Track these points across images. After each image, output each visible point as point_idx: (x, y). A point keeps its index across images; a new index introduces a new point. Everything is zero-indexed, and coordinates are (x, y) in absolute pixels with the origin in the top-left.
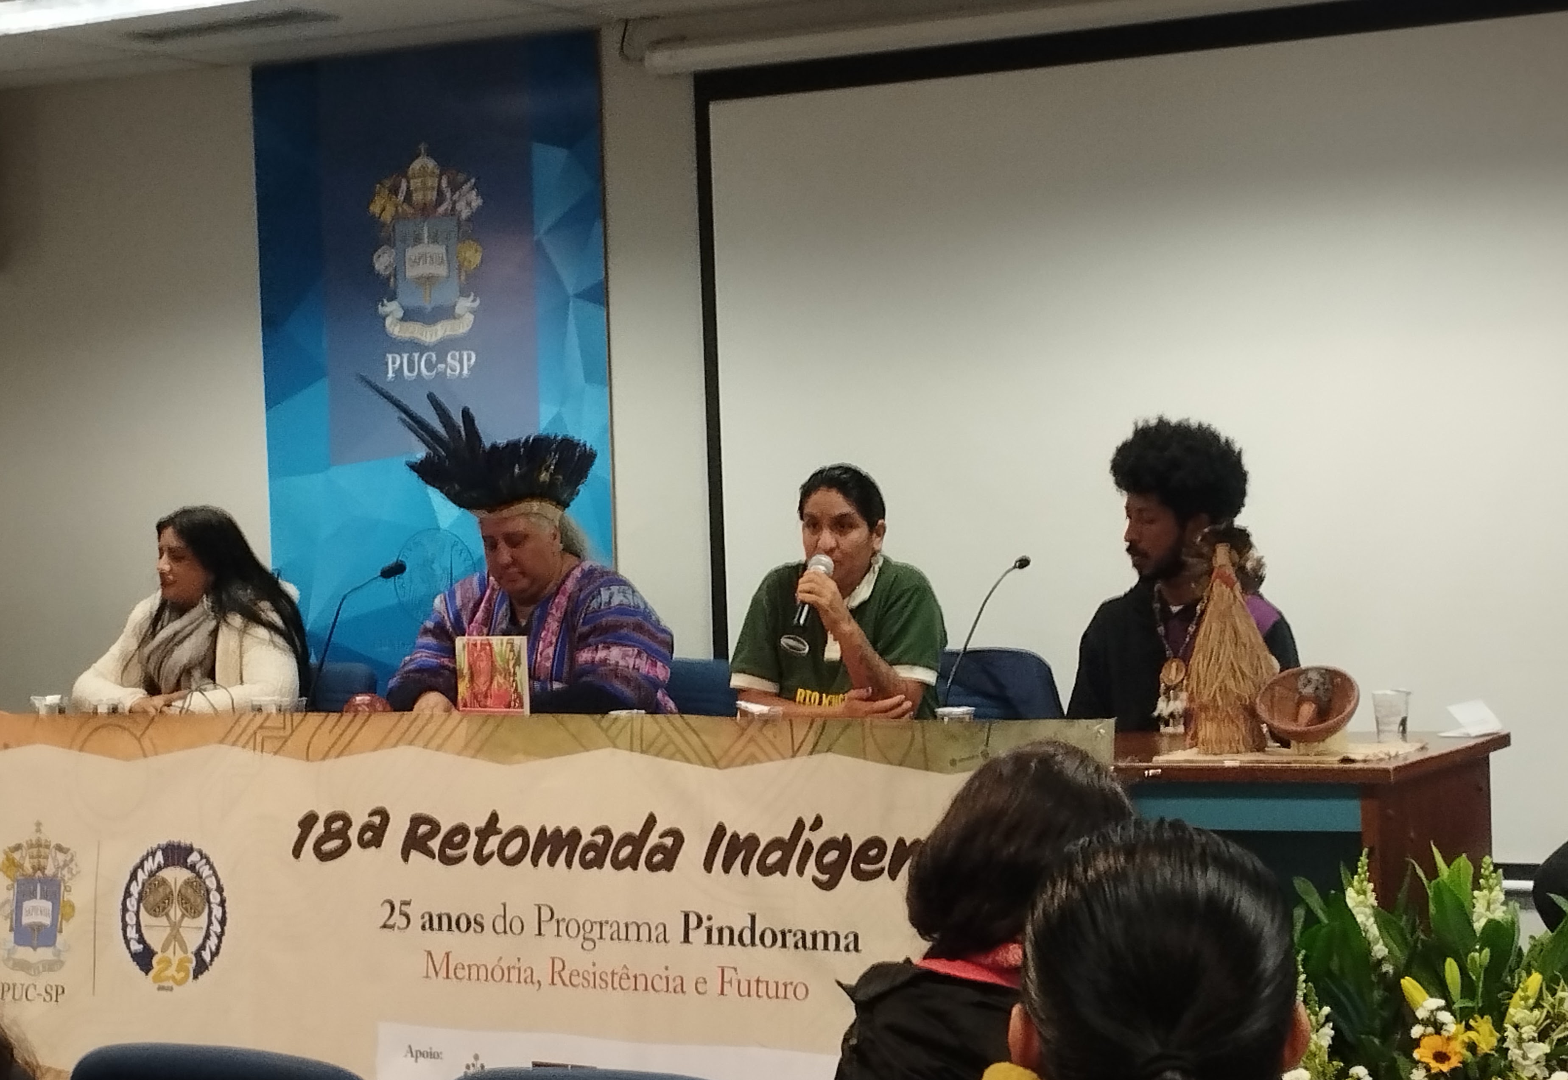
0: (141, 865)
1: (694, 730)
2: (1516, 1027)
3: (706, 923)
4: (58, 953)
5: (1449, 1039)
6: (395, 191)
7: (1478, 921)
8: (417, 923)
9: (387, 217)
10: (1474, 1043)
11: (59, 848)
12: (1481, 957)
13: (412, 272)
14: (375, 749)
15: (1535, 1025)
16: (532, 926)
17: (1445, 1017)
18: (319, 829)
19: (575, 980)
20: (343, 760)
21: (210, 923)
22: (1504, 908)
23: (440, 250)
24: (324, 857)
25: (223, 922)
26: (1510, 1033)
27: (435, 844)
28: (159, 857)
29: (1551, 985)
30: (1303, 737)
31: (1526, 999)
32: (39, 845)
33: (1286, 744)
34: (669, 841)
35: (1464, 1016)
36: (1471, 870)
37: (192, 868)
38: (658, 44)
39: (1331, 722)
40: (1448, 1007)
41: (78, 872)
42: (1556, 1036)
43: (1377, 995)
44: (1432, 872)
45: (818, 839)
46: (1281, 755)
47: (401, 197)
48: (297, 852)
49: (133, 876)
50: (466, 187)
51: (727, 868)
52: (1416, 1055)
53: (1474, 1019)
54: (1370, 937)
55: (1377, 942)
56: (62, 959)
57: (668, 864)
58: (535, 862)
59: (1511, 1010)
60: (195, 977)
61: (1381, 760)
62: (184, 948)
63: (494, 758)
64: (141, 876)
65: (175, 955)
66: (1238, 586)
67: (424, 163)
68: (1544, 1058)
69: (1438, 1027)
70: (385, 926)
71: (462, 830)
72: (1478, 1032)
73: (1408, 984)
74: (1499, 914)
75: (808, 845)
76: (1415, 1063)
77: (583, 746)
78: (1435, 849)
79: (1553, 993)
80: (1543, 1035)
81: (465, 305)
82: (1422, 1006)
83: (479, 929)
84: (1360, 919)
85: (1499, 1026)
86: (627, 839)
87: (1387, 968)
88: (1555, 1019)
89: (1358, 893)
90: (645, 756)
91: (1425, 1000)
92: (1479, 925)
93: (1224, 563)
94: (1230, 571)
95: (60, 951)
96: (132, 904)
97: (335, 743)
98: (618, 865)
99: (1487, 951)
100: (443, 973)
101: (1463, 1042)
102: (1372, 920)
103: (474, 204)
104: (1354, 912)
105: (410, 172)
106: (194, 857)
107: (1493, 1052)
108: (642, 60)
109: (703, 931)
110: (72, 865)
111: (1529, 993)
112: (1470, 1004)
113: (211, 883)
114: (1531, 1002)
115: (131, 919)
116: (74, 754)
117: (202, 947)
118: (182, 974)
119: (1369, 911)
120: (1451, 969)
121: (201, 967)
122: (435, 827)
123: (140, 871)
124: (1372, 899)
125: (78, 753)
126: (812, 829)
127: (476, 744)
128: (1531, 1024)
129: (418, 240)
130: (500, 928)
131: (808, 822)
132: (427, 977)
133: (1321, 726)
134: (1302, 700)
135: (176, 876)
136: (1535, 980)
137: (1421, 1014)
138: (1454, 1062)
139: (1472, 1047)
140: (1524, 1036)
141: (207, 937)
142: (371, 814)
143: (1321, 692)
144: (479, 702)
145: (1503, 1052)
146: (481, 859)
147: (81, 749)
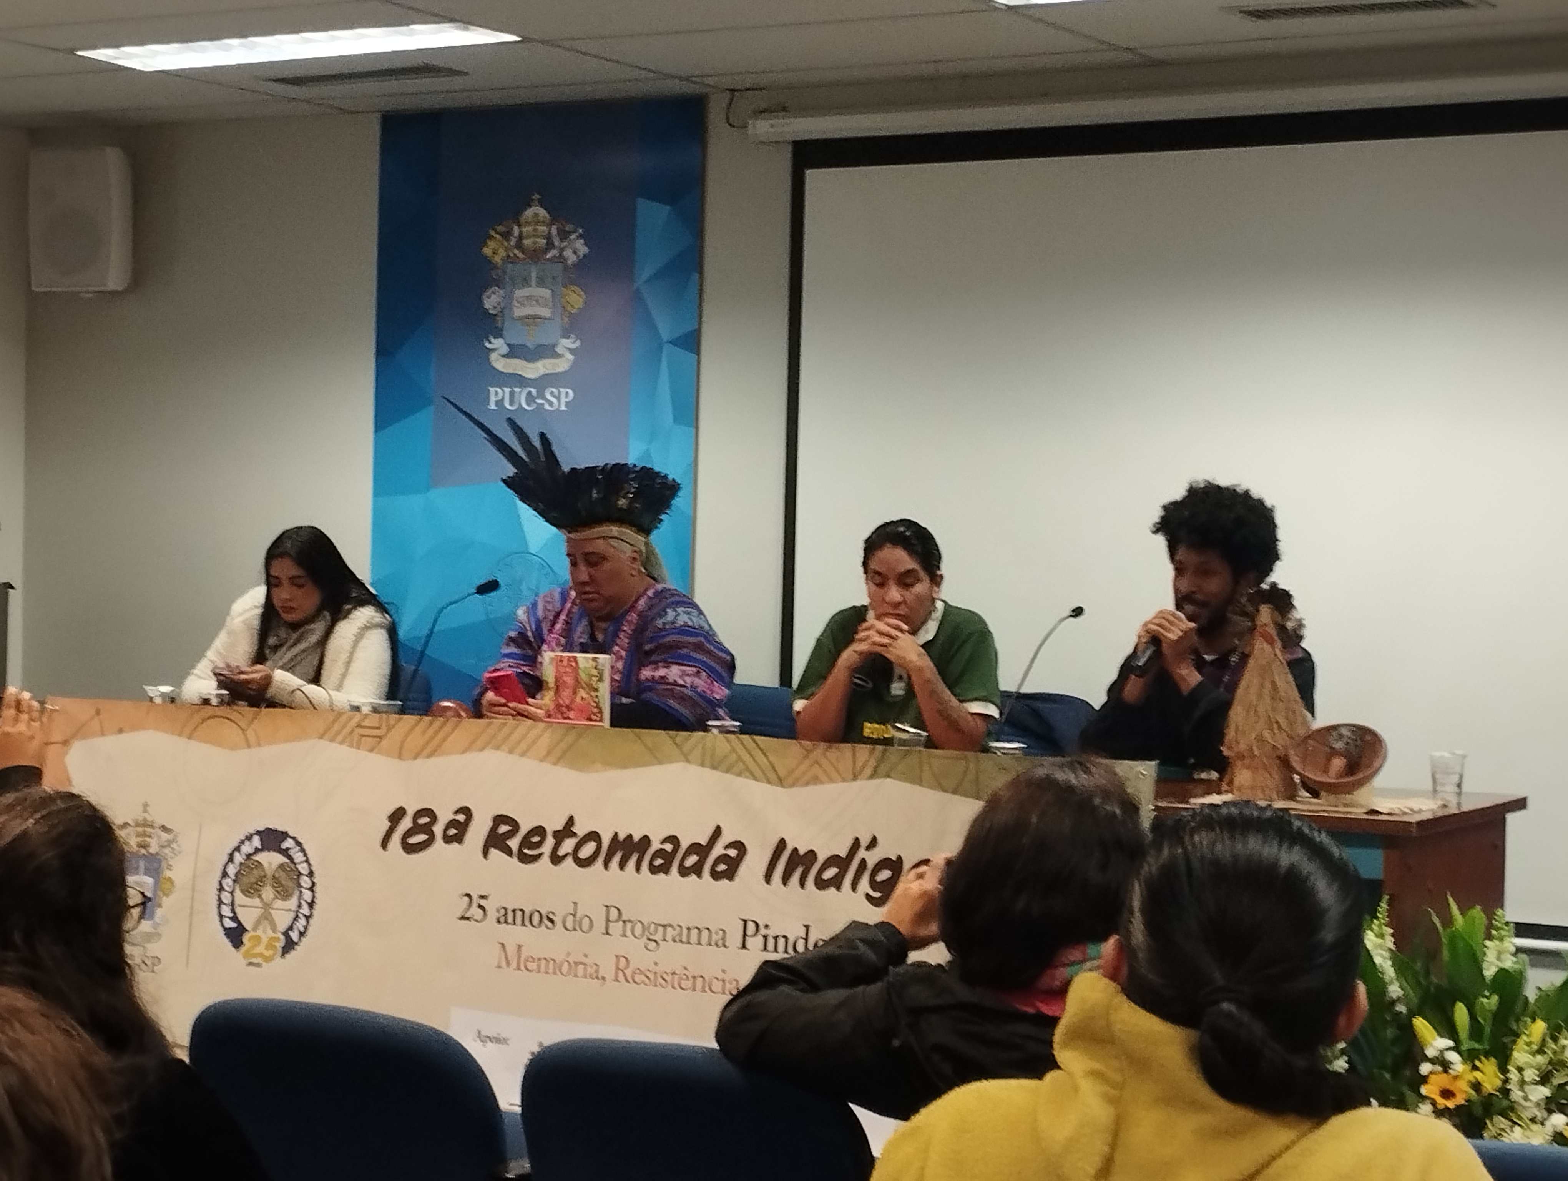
0: (237, 849)
1: (762, 750)
2: (1520, 1070)
3: (763, 931)
4: (156, 926)
5: (1456, 1078)
6: (506, 235)
7: (1488, 970)
8: (492, 914)
9: (497, 259)
10: (1479, 1083)
11: (164, 828)
12: (1490, 1002)
13: (519, 312)
14: (464, 752)
15: (1538, 1070)
16: (600, 924)
17: (1453, 1057)
18: (406, 824)
19: (638, 978)
20: (433, 760)
21: (300, 906)
22: (1514, 959)
23: (546, 293)
24: (409, 849)
25: (311, 905)
26: (1514, 1075)
27: (514, 843)
28: (256, 842)
29: (1554, 1033)
30: (1333, 789)
31: (1529, 1044)
32: (145, 824)
33: (1315, 794)
34: (733, 853)
35: (1470, 1057)
36: (1485, 921)
37: (285, 852)
38: (760, 113)
39: (1360, 776)
40: (1456, 1049)
41: (180, 852)
42: (1557, 1080)
43: (1390, 1033)
44: (1448, 921)
45: (872, 858)
46: (1310, 803)
47: (513, 242)
48: (384, 844)
49: (231, 859)
50: (573, 236)
51: (785, 880)
52: (1424, 1090)
53: (1480, 1060)
54: (1387, 978)
55: (1391, 983)
56: (159, 931)
57: (730, 874)
58: (606, 865)
59: (1515, 1054)
60: (283, 955)
61: (1405, 813)
62: (274, 929)
63: (574, 765)
64: (238, 858)
65: (265, 934)
66: (1278, 645)
67: (536, 211)
68: (1545, 1101)
69: (1446, 1066)
70: (463, 918)
71: (540, 831)
72: (1482, 1072)
73: (1419, 1023)
74: (1509, 963)
75: (863, 863)
76: (1423, 1098)
77: (656, 758)
78: (1451, 900)
79: (1555, 1039)
80: (1544, 1079)
81: (566, 344)
82: (1431, 1045)
83: (550, 924)
84: (1377, 960)
85: (1504, 1070)
86: (695, 848)
87: (1401, 1008)
88: (1557, 1064)
89: (1377, 936)
90: (715, 772)
91: (1434, 1039)
92: (1489, 972)
93: (1266, 622)
94: (1272, 630)
95: (158, 924)
96: (228, 883)
97: (427, 743)
98: (684, 872)
99: (1495, 999)
100: (514, 965)
101: (1470, 1081)
102: (1390, 963)
103: (581, 254)
104: (1373, 953)
105: (522, 219)
106: (288, 843)
107: (1498, 1093)
108: (745, 127)
109: (760, 939)
110: (174, 845)
111: (1532, 1039)
112: (1477, 1046)
113: (303, 868)
114: (1535, 1047)
115: (226, 897)
116: (183, 740)
117: (291, 928)
118: (271, 952)
119: (1387, 954)
120: (1461, 1013)
121: (289, 946)
122: (515, 826)
123: (237, 854)
124: (1389, 942)
125: (187, 740)
126: (868, 848)
127: (558, 752)
128: (1533, 1067)
129: (526, 282)
130: (569, 925)
131: (864, 842)
132: (499, 967)
133: (1351, 779)
134: (1334, 753)
135: (271, 860)
136: (1539, 1028)
137: (1430, 1052)
138: (1460, 1100)
139: (1477, 1086)
140: (1527, 1079)
141: (296, 918)
142: (457, 812)
143: (1352, 747)
144: (562, 713)
145: (1506, 1092)
146: (556, 859)
147: (189, 738)
